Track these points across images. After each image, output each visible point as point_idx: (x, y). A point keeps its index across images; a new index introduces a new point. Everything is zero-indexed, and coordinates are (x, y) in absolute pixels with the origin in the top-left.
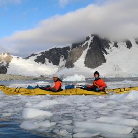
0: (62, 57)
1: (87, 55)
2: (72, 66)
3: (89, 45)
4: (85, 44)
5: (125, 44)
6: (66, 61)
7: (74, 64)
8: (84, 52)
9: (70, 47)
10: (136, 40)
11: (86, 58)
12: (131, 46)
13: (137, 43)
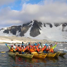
0: (18, 31)
1: (31, 30)
2: (23, 35)
3: (32, 25)
4: (30, 24)
5: (49, 25)
6: (20, 33)
7: (24, 34)
8: (29, 28)
9: (22, 26)
10: (54, 24)
11: (30, 32)
12: (52, 27)
13: (55, 25)
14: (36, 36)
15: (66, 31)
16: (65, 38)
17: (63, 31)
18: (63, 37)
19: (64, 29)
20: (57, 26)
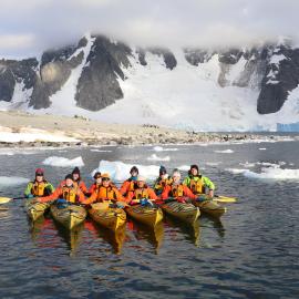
0: (20, 82)
1: (80, 80)
2: (46, 104)
3: (86, 56)
4: (76, 54)
5: (162, 60)
6: (30, 92)
7: (51, 99)
8: (73, 71)
9: (39, 59)
10: (186, 51)
11: (78, 87)
12: (175, 65)
13: (189, 59)
14: (104, 107)
15: (234, 84)
16: (232, 117)
17: (222, 82)
18: (224, 113)
19: (227, 77)
20: (195, 64)
